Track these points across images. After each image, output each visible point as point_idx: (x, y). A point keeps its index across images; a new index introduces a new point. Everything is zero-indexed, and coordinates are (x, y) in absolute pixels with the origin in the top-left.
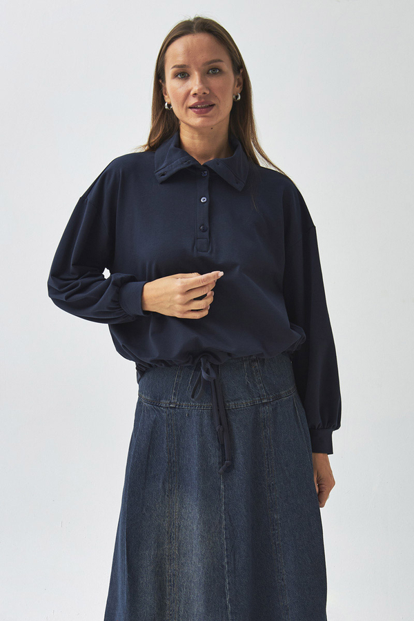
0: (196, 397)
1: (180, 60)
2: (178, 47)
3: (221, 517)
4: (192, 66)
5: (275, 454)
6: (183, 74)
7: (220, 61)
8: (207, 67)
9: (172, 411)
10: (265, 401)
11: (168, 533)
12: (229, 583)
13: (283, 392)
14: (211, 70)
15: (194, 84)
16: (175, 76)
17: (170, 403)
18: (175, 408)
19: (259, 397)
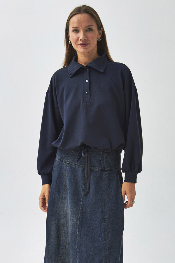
0: (79, 162)
1: (75, 25)
2: (75, 19)
3: (79, 212)
4: (80, 28)
5: (108, 192)
6: (76, 30)
7: (92, 26)
8: (86, 29)
9: (67, 164)
10: (106, 170)
11: (63, 215)
12: (78, 240)
13: (113, 168)
14: (88, 29)
15: (81, 35)
16: (73, 31)
17: (68, 161)
18: (69, 163)
19: (104, 168)
